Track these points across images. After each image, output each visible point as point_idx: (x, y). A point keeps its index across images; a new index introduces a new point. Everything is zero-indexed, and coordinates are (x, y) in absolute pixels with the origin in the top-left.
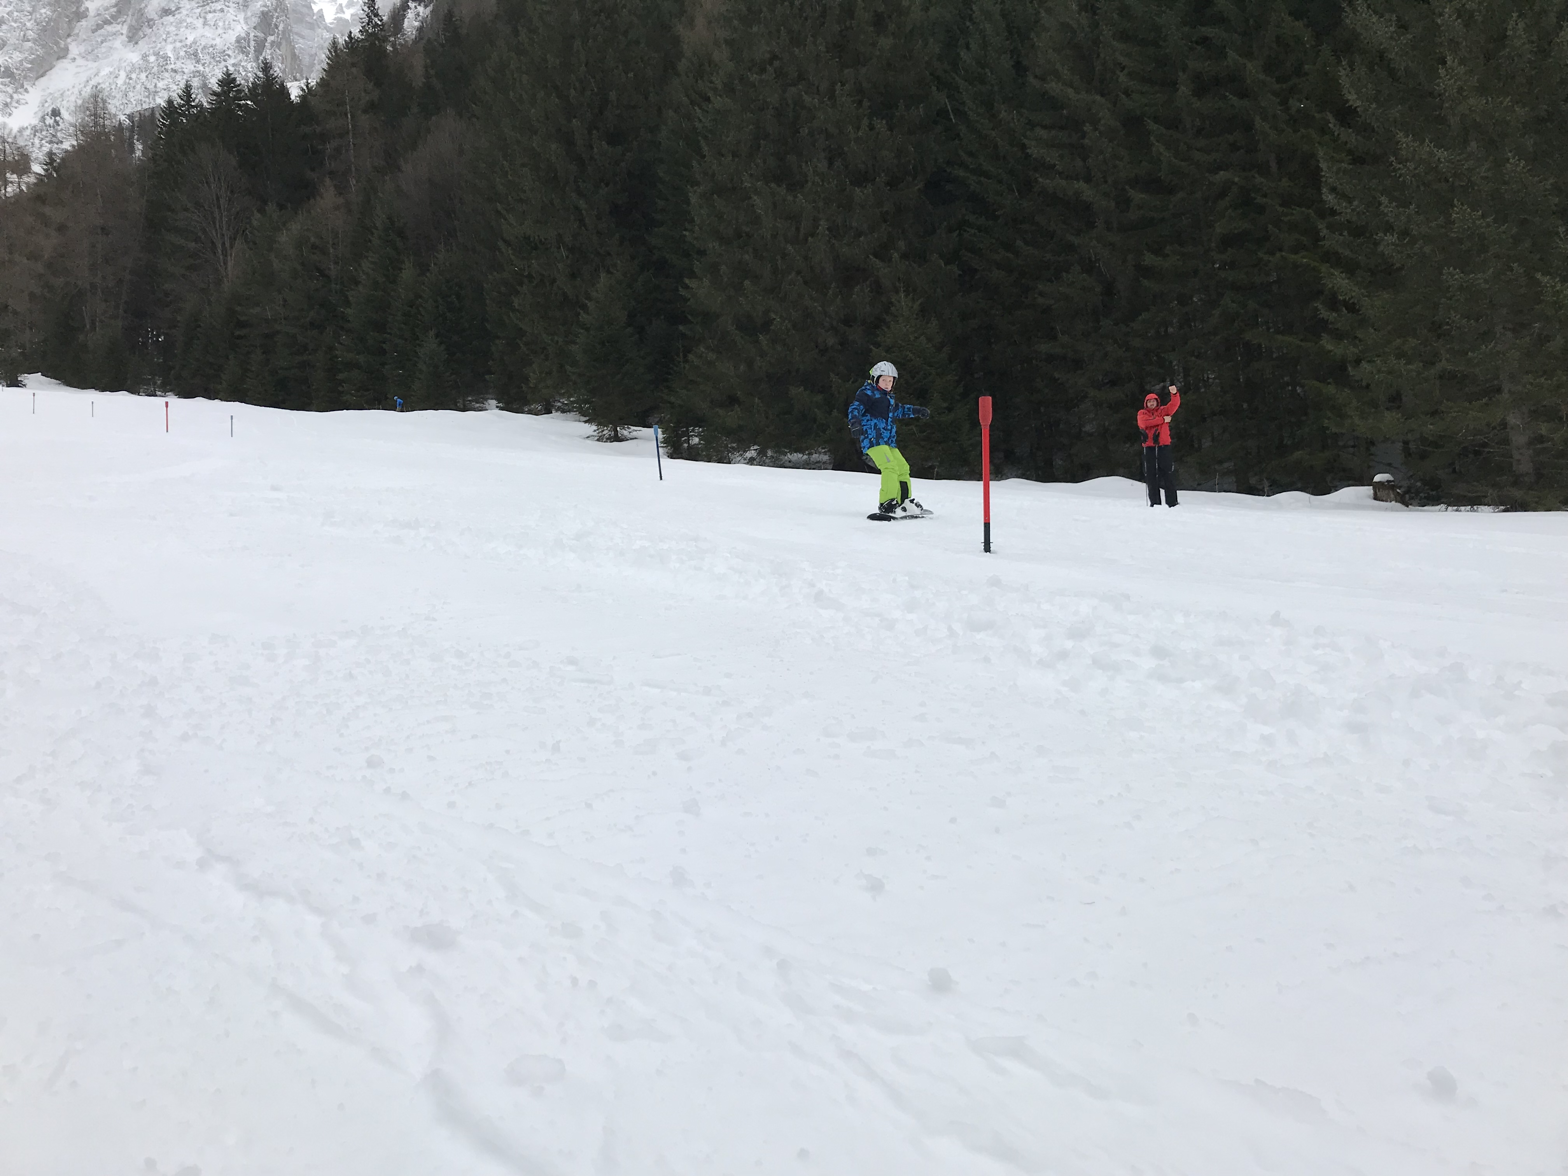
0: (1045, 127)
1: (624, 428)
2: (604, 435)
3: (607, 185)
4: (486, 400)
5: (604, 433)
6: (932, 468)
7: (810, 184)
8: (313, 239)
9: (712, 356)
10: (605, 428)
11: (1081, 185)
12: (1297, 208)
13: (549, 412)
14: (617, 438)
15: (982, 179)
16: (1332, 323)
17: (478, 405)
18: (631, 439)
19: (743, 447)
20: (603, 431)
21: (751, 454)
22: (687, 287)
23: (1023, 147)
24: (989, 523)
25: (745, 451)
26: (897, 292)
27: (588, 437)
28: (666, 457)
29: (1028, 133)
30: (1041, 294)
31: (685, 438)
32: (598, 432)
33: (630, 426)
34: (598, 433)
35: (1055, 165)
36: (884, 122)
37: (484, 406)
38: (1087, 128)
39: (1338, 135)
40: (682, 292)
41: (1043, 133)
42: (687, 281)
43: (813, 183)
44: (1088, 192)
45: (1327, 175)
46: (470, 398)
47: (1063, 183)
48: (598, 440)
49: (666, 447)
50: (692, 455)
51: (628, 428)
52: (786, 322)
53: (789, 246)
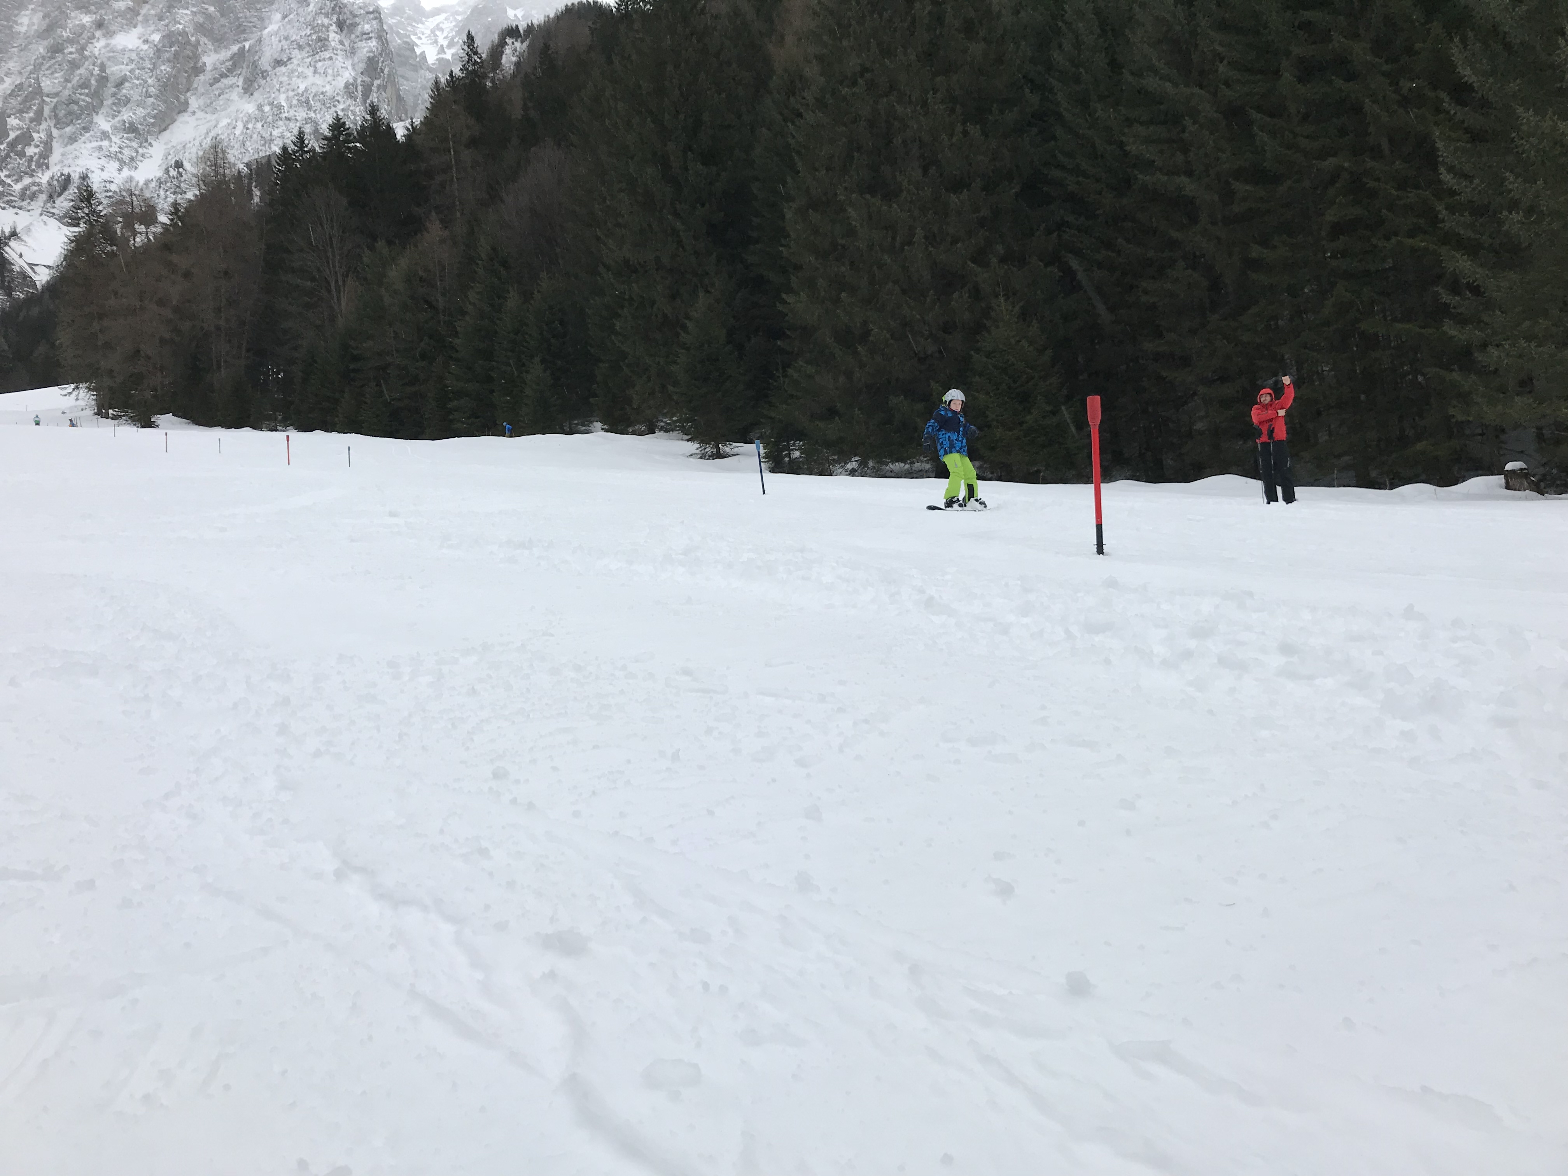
0: (1142, 123)
1: (725, 445)
2: (707, 452)
3: (703, 205)
4: (592, 422)
5: (706, 450)
6: (1038, 471)
7: (905, 194)
8: (421, 273)
9: (810, 370)
10: (708, 446)
11: (1183, 180)
12: (1415, 191)
13: (652, 432)
14: (719, 455)
15: (1080, 179)
16: (1455, 308)
17: (584, 428)
18: (733, 455)
19: (844, 458)
20: (705, 448)
21: (852, 465)
22: (784, 302)
23: (1121, 145)
24: (1102, 525)
25: (846, 463)
26: (997, 296)
27: (691, 455)
28: (768, 472)
29: (1126, 130)
30: (1146, 292)
31: (787, 452)
32: (700, 449)
34: (701, 451)
35: (1154, 161)
36: (978, 127)
37: (590, 428)
38: (1188, 121)
39: (1455, 113)
40: (780, 307)
41: (1141, 129)
42: (784, 296)
43: (908, 192)
44: (1189, 187)
45: (1445, 155)
46: (576, 422)
47: (1164, 178)
48: (701, 458)
49: (769, 461)
50: (794, 469)
51: (730, 444)
52: (885, 332)
53: (886, 257)
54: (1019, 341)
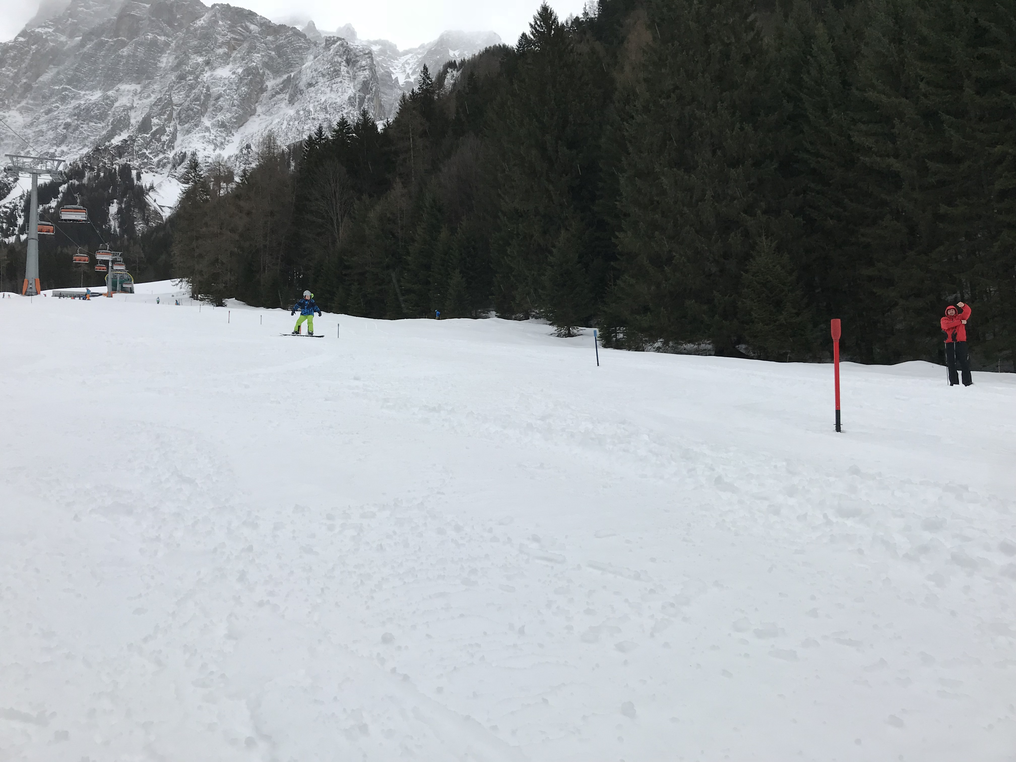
0: (864, 123)
1: (574, 328)
2: (562, 333)
3: (566, 175)
4: (489, 311)
7: (700, 168)
8: (388, 215)
9: (633, 281)
10: (562, 328)
11: (892, 160)
13: (527, 318)
14: (570, 335)
15: (819, 159)
17: (484, 314)
18: (579, 335)
19: (653, 340)
20: (561, 330)
21: (658, 344)
22: (617, 237)
23: (849, 137)
24: (840, 411)
25: (654, 343)
26: (760, 236)
27: (551, 334)
28: (601, 347)
29: (852, 127)
30: (863, 235)
31: (614, 334)
33: (578, 327)
34: (558, 332)
35: (872, 148)
36: (751, 125)
37: (488, 314)
38: (896, 121)
40: (613, 240)
41: (863, 127)
42: (617, 233)
43: (702, 167)
44: (896, 165)
46: (480, 311)
47: (878, 159)
48: (558, 336)
49: (601, 340)
50: (619, 345)
51: (577, 328)
52: (683, 257)
53: (685, 209)
54: (774, 266)
